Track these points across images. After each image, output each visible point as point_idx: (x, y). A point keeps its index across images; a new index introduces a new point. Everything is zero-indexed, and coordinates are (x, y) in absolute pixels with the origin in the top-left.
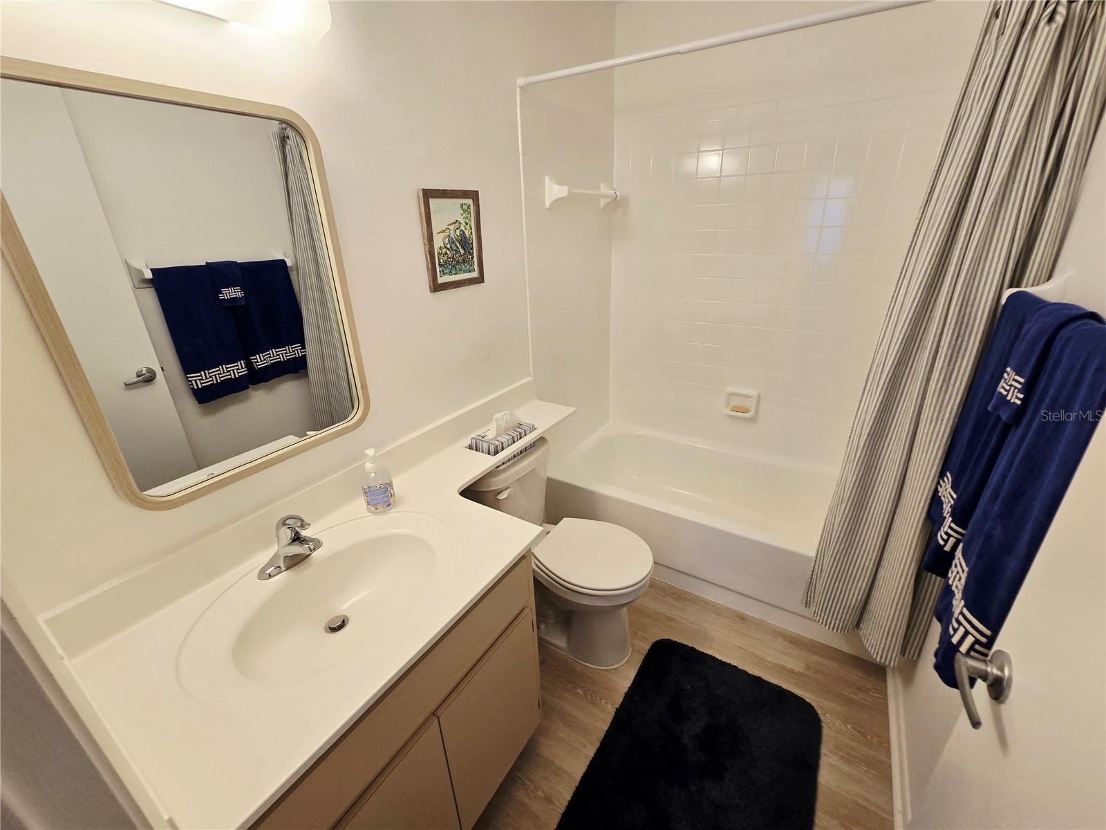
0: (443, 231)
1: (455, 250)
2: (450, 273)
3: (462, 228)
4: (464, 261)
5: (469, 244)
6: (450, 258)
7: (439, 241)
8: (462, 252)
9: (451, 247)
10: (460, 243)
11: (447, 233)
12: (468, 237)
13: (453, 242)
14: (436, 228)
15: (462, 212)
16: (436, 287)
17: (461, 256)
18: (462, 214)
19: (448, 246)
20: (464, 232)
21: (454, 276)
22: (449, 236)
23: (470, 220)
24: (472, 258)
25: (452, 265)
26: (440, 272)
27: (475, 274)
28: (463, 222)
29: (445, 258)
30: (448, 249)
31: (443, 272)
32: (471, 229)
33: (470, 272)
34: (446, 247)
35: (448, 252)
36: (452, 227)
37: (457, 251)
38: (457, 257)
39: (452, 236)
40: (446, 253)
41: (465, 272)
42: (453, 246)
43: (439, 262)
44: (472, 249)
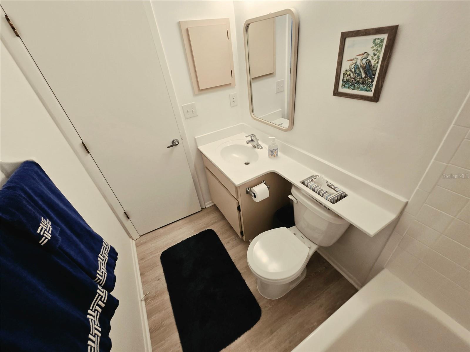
0: (352, 60)
1: (358, 74)
2: (349, 88)
3: (370, 58)
4: (363, 83)
5: (372, 71)
6: (352, 78)
7: (346, 66)
8: (364, 75)
9: (355, 71)
10: (363, 69)
11: (354, 61)
12: (373, 65)
13: (358, 68)
14: (346, 57)
15: (374, 45)
16: (336, 93)
17: (362, 78)
18: (372, 47)
19: (353, 70)
20: (370, 61)
21: (351, 90)
22: (355, 63)
23: (379, 52)
24: (372, 82)
25: (352, 83)
26: (342, 85)
27: (371, 94)
28: (371, 53)
29: (348, 77)
30: (352, 72)
31: (344, 85)
32: (379, 59)
33: (366, 91)
34: (350, 70)
35: (352, 74)
36: (360, 58)
37: (359, 75)
38: (358, 79)
39: (358, 63)
40: (350, 75)
41: (362, 90)
42: (357, 70)
43: (343, 79)
44: (374, 75)
